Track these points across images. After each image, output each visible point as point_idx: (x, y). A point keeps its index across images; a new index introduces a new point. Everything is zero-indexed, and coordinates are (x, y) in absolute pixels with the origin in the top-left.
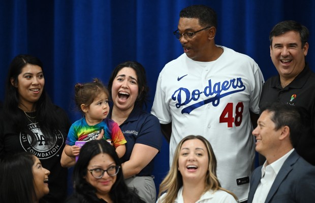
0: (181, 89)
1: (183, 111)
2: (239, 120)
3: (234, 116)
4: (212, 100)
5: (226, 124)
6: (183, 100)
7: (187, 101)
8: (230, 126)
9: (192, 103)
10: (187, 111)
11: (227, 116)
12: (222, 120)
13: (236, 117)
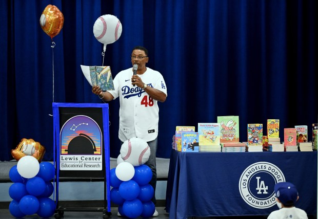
0: (126, 86)
1: (125, 97)
2: (151, 103)
3: (148, 101)
4: (138, 94)
5: (144, 105)
6: (127, 91)
7: (128, 93)
8: (146, 106)
9: (130, 94)
10: (127, 97)
11: (144, 102)
12: (142, 103)
13: (150, 102)
